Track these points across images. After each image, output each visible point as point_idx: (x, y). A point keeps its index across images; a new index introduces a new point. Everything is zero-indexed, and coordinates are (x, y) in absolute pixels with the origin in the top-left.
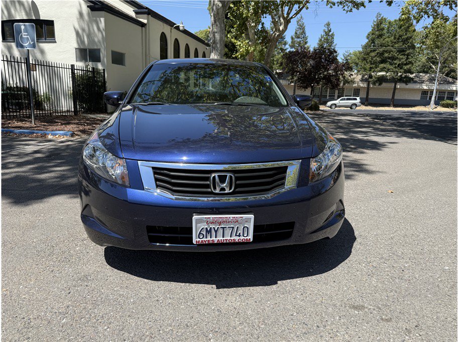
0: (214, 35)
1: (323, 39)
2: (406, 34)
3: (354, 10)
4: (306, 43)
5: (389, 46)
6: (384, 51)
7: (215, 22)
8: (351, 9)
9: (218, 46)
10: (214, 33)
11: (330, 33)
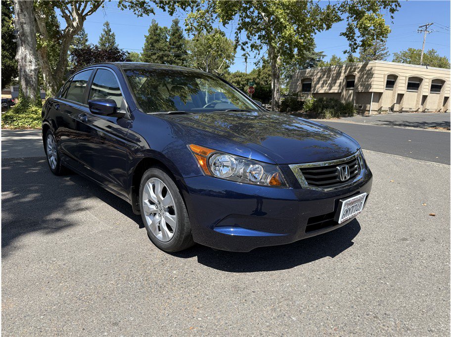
0: (22, 26)
1: (104, 38)
2: (179, 41)
3: (144, 15)
4: (87, 40)
5: (166, 50)
6: (163, 55)
7: (22, 11)
8: (142, 14)
9: (29, 39)
10: (22, 24)
11: (111, 33)
